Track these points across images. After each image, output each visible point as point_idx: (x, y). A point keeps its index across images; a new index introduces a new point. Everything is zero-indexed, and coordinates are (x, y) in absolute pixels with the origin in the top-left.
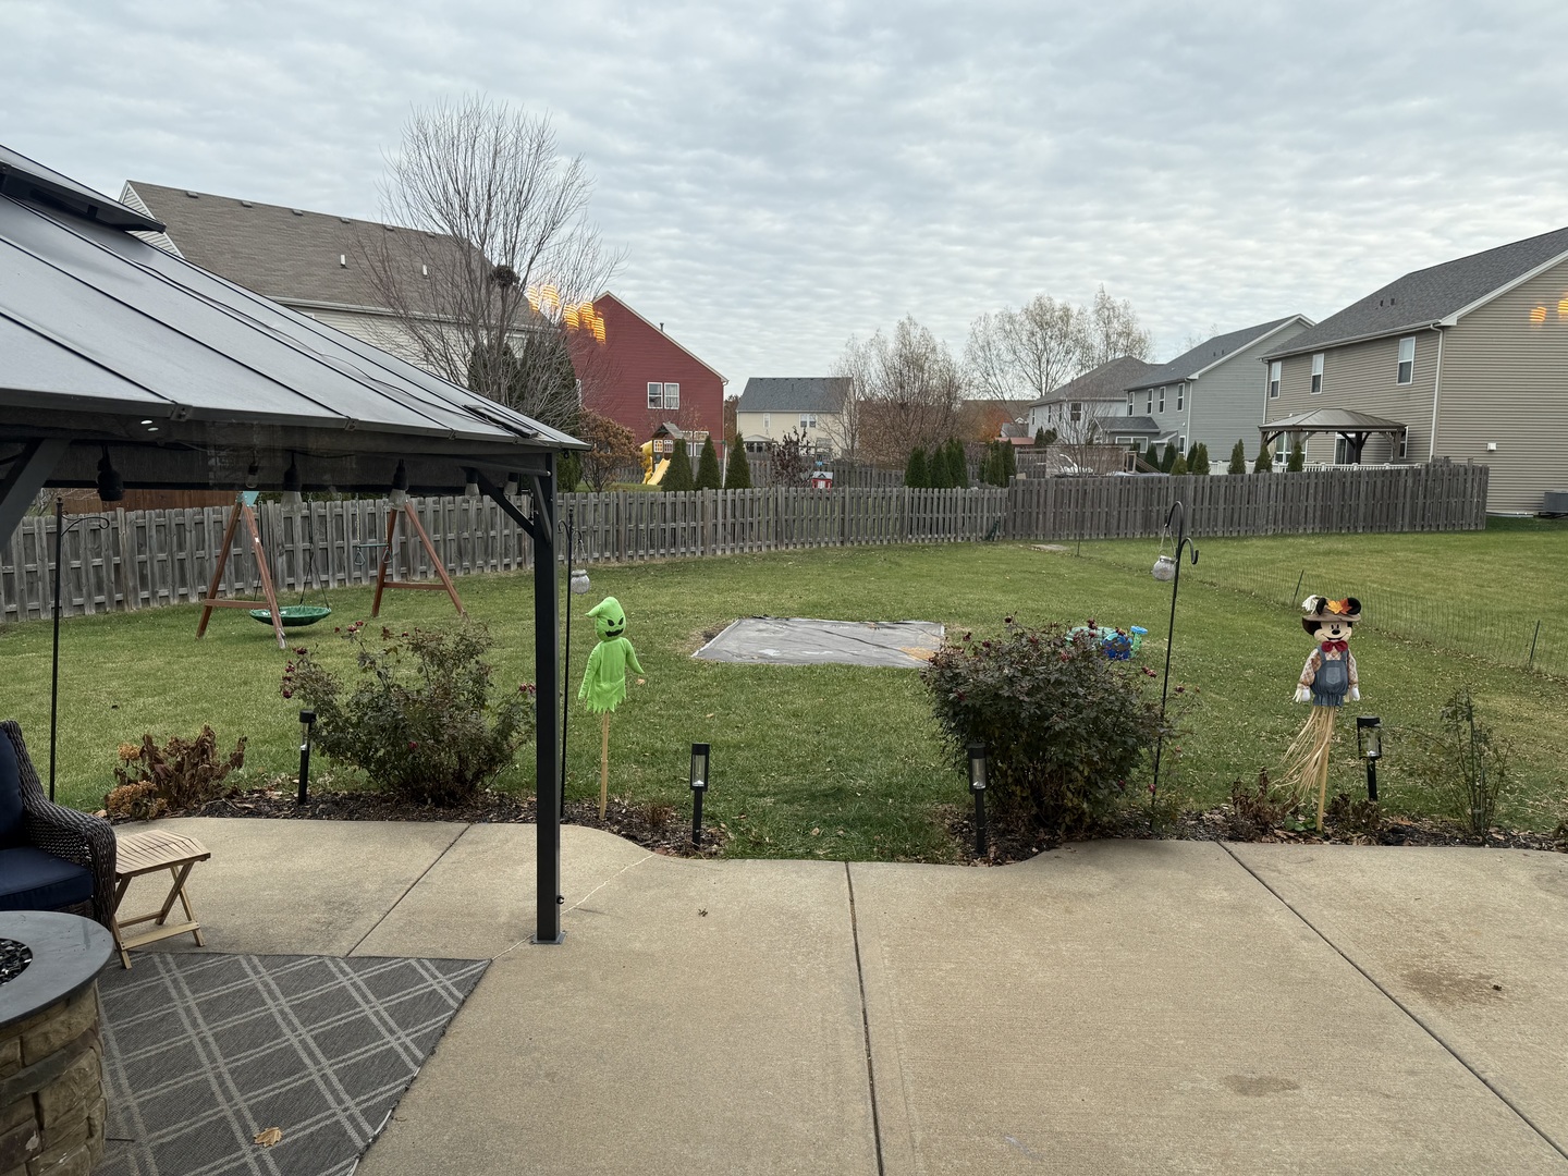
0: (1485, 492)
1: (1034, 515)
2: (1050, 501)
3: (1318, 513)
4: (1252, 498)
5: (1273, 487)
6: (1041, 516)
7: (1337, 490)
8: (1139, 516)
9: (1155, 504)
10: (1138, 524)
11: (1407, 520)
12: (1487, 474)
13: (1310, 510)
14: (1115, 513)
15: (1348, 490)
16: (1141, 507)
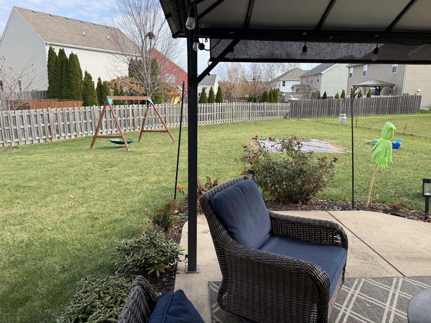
0: (420, 103)
1: (298, 111)
2: (302, 107)
3: (375, 109)
4: (358, 105)
5: (364, 102)
6: (299, 111)
7: (381, 103)
8: (327, 111)
9: (331, 107)
10: (326, 113)
11: (399, 111)
12: (421, 98)
13: (373, 109)
14: (320, 110)
15: (384, 103)
16: (327, 108)
